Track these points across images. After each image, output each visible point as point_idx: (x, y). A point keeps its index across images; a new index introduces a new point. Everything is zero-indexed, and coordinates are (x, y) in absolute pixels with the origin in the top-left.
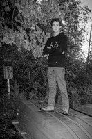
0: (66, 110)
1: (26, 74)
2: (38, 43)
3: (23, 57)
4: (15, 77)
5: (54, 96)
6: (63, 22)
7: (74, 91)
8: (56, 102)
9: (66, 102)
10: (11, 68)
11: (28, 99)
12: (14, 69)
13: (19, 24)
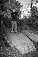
0: (16, 32)
2: (9, 14)
3: (6, 18)
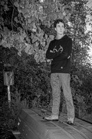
0: (71, 120)
1: (28, 80)
2: (40, 47)
3: (25, 62)
4: (16, 83)
5: (58, 104)
6: (69, 24)
7: (80, 99)
8: (60, 110)
9: (71, 111)
10: (12, 74)
11: (30, 107)
12: (15, 75)
13: (20, 25)
